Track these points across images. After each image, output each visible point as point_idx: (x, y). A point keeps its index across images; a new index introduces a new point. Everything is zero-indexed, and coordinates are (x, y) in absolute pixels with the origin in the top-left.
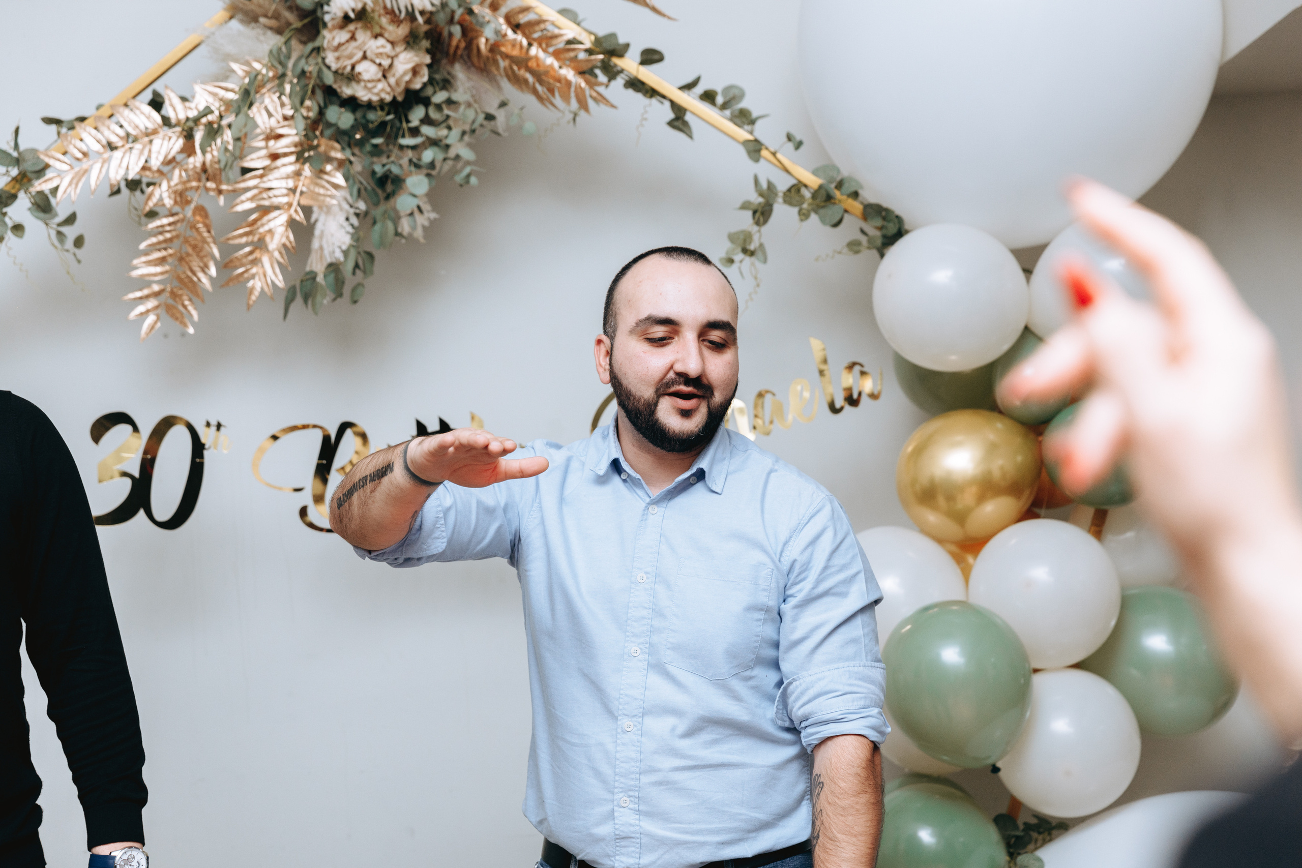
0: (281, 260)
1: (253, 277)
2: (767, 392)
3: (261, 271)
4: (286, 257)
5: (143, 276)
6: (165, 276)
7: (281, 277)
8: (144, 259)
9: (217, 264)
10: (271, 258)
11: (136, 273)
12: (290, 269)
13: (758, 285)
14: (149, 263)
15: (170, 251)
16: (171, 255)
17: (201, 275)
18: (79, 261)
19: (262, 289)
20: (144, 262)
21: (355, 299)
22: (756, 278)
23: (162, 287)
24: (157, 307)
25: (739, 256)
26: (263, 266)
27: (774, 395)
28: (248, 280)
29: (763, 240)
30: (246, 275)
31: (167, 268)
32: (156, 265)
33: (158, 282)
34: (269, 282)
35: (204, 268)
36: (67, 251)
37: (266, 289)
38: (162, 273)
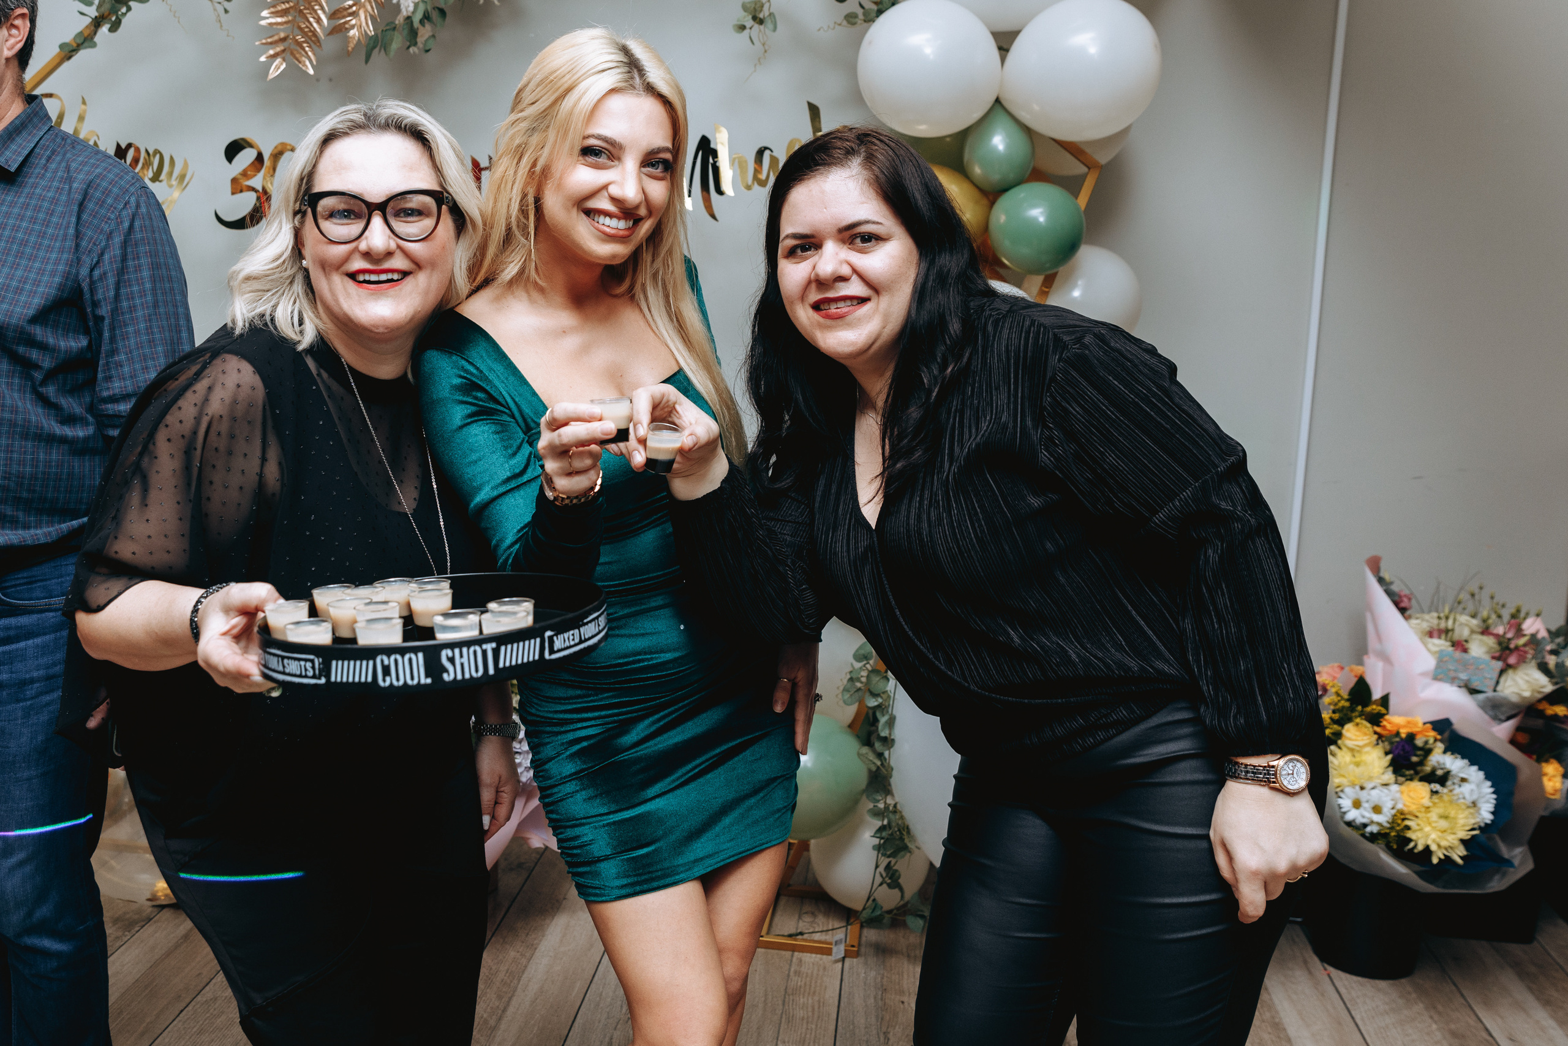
0: (371, 12)
1: (353, 27)
2: (766, 148)
3: (358, 23)
4: (376, 11)
5: (271, 24)
6: (289, 25)
7: (371, 28)
8: (272, 10)
9: (326, 17)
10: (366, 11)
11: (263, 23)
12: (379, 20)
13: (766, 51)
14: (276, 14)
15: (292, 4)
16: (291, 7)
17: (315, 25)
18: (226, 11)
19: (359, 37)
20: (272, 13)
21: (427, 48)
22: (764, 45)
23: (286, 35)
24: (283, 51)
25: (749, 22)
26: (360, 20)
27: (772, 151)
28: (348, 30)
29: (771, 11)
30: (347, 26)
31: (290, 18)
32: (281, 16)
33: (283, 30)
34: (363, 33)
35: (319, 20)
36: (220, 3)
37: (361, 38)
38: (285, 23)
